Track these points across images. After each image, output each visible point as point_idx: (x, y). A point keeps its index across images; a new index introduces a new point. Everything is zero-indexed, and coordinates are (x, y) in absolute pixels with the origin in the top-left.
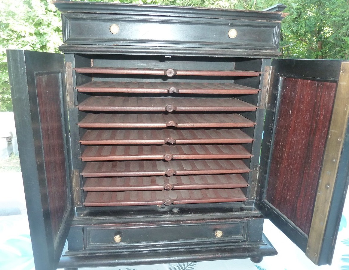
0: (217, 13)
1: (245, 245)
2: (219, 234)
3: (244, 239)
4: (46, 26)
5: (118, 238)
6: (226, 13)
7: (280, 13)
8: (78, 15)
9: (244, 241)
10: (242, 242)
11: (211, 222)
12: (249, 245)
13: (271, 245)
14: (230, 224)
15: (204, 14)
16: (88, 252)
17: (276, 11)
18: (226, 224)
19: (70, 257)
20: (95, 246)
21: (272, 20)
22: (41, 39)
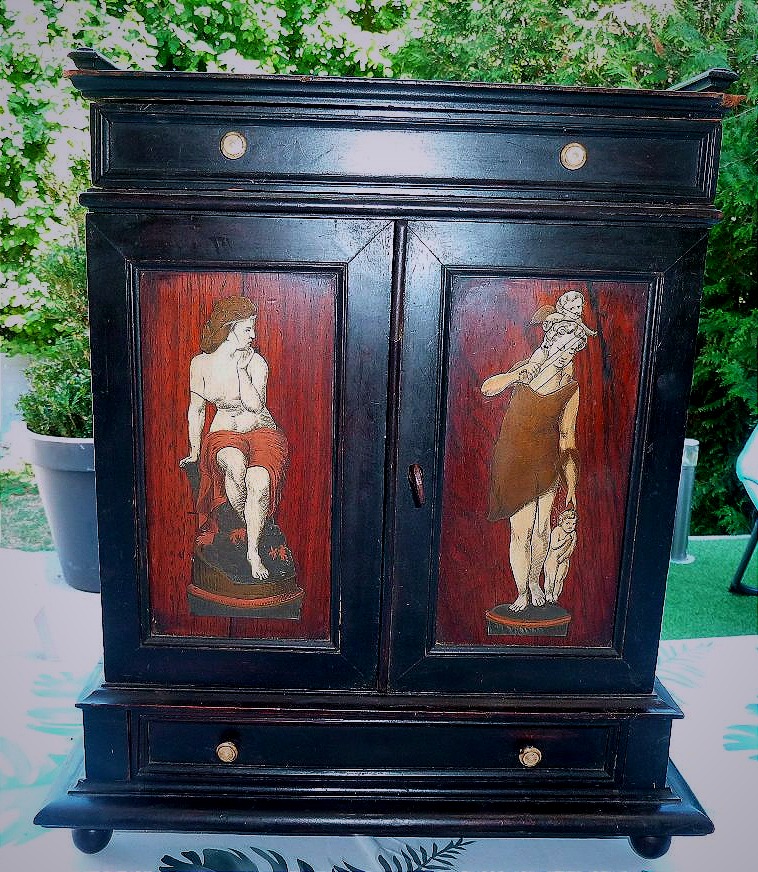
0: (527, 98)
1: (613, 797)
2: (531, 758)
3: (609, 779)
4: (48, 82)
5: (227, 751)
6: (552, 99)
7: (715, 95)
8: (133, 108)
9: (611, 786)
10: (603, 786)
11: (507, 719)
12: (623, 798)
13: (696, 804)
14: (564, 727)
15: (488, 101)
16: (140, 786)
17: (708, 89)
18: (553, 727)
19: (91, 798)
20: (160, 769)
21: (692, 116)
22: (28, 123)
